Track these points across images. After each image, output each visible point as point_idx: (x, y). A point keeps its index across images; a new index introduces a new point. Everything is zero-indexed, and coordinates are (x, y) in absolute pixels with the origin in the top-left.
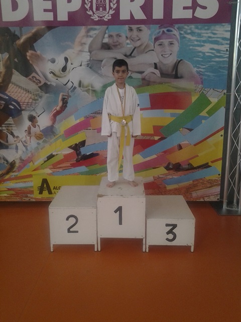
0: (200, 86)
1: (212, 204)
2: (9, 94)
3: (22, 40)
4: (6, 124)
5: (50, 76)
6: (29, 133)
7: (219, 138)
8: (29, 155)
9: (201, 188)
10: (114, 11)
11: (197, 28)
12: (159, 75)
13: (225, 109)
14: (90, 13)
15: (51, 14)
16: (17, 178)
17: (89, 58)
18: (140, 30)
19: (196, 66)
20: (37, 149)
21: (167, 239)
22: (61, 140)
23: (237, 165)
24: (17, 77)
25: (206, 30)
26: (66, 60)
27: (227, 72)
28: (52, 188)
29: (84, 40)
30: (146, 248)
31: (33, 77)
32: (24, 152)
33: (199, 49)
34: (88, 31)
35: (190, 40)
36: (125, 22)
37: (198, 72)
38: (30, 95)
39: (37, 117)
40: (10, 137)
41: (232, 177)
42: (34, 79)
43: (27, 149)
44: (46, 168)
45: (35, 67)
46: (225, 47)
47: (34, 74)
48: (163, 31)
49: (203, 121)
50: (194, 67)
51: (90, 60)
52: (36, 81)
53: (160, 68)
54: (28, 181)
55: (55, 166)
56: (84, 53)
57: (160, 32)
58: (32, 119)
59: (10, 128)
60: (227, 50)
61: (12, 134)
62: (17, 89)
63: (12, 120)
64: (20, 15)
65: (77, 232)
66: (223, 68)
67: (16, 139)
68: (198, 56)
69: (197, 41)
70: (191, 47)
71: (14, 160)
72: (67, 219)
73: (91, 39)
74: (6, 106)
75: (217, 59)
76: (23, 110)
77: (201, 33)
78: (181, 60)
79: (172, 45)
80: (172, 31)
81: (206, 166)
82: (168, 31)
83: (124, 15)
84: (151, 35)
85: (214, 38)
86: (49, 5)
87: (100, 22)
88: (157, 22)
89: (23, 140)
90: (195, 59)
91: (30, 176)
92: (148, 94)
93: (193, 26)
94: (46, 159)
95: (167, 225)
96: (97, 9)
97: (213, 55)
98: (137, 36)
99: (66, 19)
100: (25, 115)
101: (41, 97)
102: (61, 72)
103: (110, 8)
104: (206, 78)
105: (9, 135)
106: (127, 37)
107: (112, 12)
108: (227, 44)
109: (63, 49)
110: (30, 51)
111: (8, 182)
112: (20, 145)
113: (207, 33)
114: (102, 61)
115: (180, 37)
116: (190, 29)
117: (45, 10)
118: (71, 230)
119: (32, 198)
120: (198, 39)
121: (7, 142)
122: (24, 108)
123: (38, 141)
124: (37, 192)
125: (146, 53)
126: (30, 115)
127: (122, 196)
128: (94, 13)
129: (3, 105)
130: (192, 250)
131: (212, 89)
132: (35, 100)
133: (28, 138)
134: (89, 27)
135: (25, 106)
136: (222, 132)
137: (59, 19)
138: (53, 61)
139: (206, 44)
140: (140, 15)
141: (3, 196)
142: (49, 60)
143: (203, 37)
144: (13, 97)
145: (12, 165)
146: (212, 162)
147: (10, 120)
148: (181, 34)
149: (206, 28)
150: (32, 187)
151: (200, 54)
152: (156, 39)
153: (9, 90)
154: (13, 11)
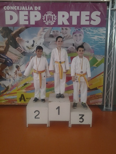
0: (93, 54)
1: (99, 106)
2: (7, 56)
3: (14, 33)
4: (5, 69)
5: (26, 48)
6: (16, 73)
7: (102, 76)
8: (16, 83)
9: (94, 99)
10: (55, 21)
11: (92, 29)
12: (75, 49)
13: (104, 64)
14: (45, 21)
15: (28, 22)
16: (9, 94)
17: (44, 41)
18: (67, 29)
19: (91, 45)
20: (19, 81)
21: (80, 122)
22: (30, 76)
23: (110, 89)
24: (11, 48)
25: (95, 30)
26: (34, 41)
27: (104, 48)
28: (26, 98)
29: (42, 33)
30: (70, 126)
31: (18, 49)
32: (13, 82)
33: (93, 38)
34: (44, 29)
35: (88, 34)
36: (60, 26)
37: (92, 48)
38: (17, 57)
39: (20, 66)
40: (7, 75)
41: (108, 94)
42: (19, 50)
43: (15, 81)
44: (23, 89)
45: (19, 44)
46: (104, 37)
47: (19, 47)
48: (77, 30)
49: (95, 69)
50: (90, 45)
51: (44, 42)
52: (20, 51)
53: (75, 46)
54: (15, 95)
55: (27, 88)
56: (42, 39)
57: (75, 30)
58: (17, 67)
59: (7, 71)
60: (105, 38)
61: (8, 74)
62: (11, 54)
63: (8, 67)
64: (14, 22)
65: (39, 118)
66: (103, 46)
67: (9, 76)
68: (92, 41)
69: (92, 34)
70: (89, 37)
71: (8, 86)
72: (35, 112)
73: (45, 33)
74: (6, 61)
75: (100, 42)
76: (14, 63)
77: (93, 31)
78: (85, 42)
79: (81, 36)
80: (80, 30)
81: (96, 89)
82: (79, 30)
83: (60, 23)
84: (71, 32)
85: (99, 33)
86: (27, 18)
87: (49, 26)
88: (74, 26)
89: (13, 77)
90: (91, 42)
91: (16, 93)
92: (70, 57)
93: (90, 28)
94: (23, 85)
95: (80, 115)
96: (48, 20)
97: (98, 41)
98: (65, 32)
99: (34, 24)
100: (14, 65)
101: (22, 58)
102: (31, 47)
103: (54, 20)
104: (96, 50)
105: (7, 74)
106: (61, 32)
107: (54, 21)
108: (105, 36)
109: (33, 37)
110: (17, 37)
111: (5, 96)
112: (12, 79)
113: (96, 31)
114: (50, 42)
115: (84, 33)
116: (89, 29)
117: (25, 20)
118: (36, 117)
119: (16, 103)
120: (92, 33)
121: (6, 77)
122: (14, 62)
123: (20, 77)
124: (18, 100)
125: (69, 39)
126: (17, 65)
127: (60, 102)
128: (46, 22)
129: (4, 61)
130: (91, 127)
131: (98, 55)
132: (19, 59)
133: (15, 76)
134: (44, 27)
135: (14, 61)
136: (103, 74)
137: (31, 24)
138: (28, 42)
139: (95, 36)
140: (67, 23)
141: (2, 102)
142: (26, 41)
143: (94, 33)
144: (9, 57)
145: (7, 88)
146: (99, 87)
147: (7, 68)
148: (84, 31)
149: (95, 29)
150: (16, 98)
151: (93, 40)
152: (74, 33)
153: (7, 54)
154: (10, 20)
